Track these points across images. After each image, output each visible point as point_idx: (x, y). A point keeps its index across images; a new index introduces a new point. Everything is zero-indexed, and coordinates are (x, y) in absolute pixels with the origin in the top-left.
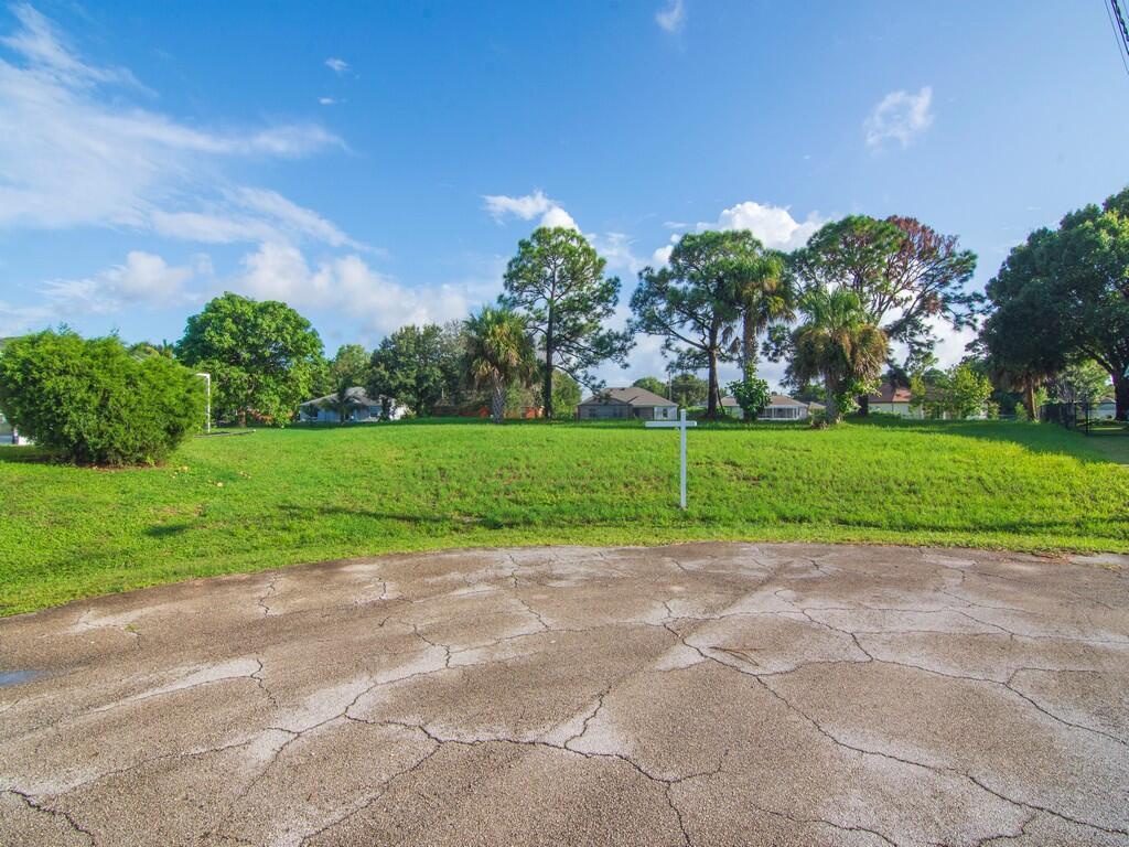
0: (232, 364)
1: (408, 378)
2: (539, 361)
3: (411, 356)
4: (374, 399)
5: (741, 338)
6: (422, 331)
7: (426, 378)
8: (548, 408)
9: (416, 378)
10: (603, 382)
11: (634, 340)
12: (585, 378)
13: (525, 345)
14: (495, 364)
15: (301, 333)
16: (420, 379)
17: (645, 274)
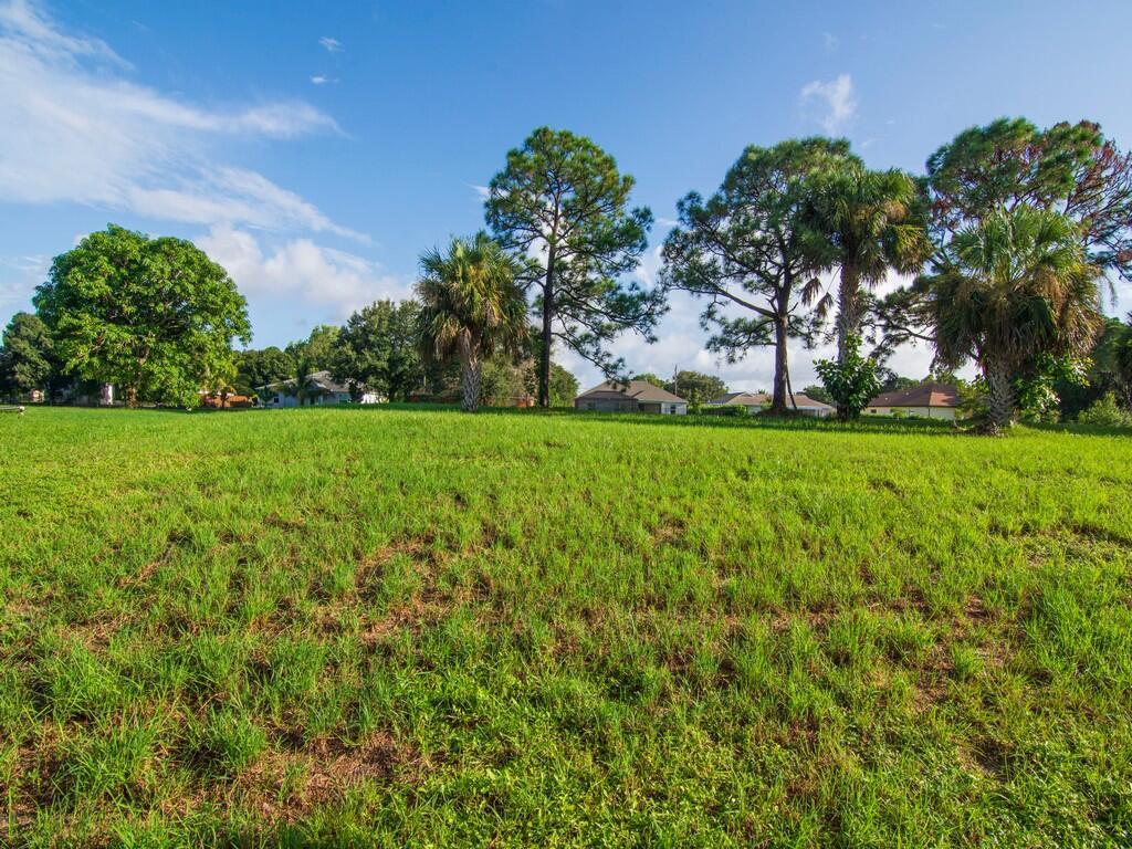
0: (110, 321)
1: (379, 359)
2: (534, 329)
3: (382, 335)
4: (338, 383)
5: (835, 295)
6: (398, 306)
7: (402, 360)
8: (543, 395)
9: (389, 361)
10: (621, 360)
11: (667, 303)
12: (596, 354)
13: (512, 297)
14: (468, 323)
15: (210, 283)
16: (393, 362)
17: (687, 205)
